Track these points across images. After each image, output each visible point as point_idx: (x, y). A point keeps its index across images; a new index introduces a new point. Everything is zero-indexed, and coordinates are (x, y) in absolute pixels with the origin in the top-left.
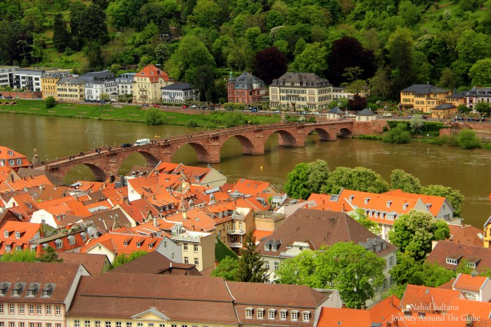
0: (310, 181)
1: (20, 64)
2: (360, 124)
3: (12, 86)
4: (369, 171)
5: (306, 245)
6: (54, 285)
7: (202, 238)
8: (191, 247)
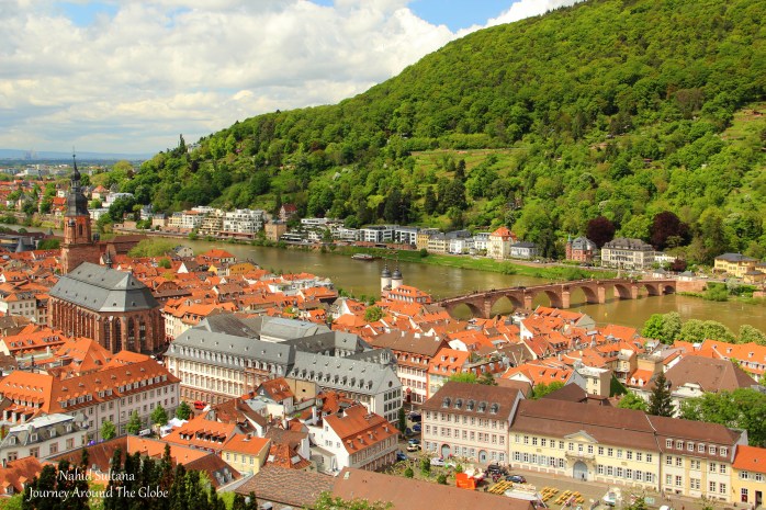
0: (664, 330)
1: (399, 223)
2: (681, 283)
3: (394, 239)
4: (719, 324)
5: (698, 386)
6: (499, 405)
7: (601, 374)
8: (591, 380)
